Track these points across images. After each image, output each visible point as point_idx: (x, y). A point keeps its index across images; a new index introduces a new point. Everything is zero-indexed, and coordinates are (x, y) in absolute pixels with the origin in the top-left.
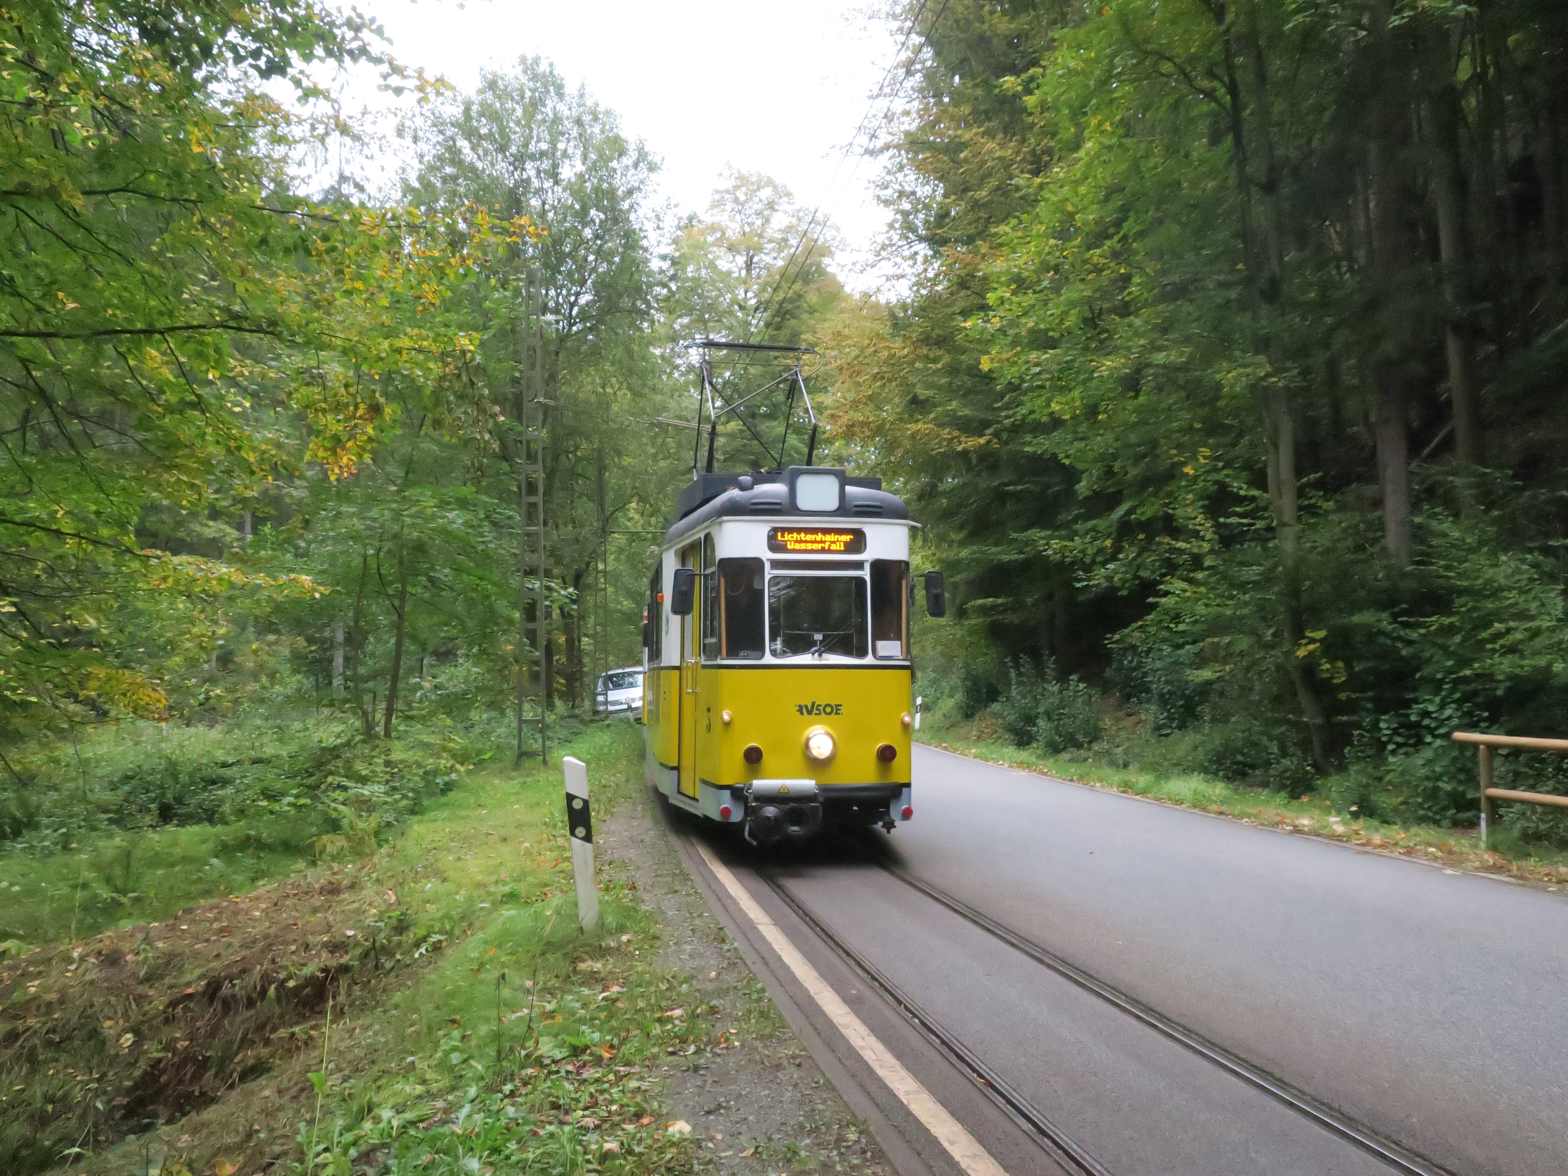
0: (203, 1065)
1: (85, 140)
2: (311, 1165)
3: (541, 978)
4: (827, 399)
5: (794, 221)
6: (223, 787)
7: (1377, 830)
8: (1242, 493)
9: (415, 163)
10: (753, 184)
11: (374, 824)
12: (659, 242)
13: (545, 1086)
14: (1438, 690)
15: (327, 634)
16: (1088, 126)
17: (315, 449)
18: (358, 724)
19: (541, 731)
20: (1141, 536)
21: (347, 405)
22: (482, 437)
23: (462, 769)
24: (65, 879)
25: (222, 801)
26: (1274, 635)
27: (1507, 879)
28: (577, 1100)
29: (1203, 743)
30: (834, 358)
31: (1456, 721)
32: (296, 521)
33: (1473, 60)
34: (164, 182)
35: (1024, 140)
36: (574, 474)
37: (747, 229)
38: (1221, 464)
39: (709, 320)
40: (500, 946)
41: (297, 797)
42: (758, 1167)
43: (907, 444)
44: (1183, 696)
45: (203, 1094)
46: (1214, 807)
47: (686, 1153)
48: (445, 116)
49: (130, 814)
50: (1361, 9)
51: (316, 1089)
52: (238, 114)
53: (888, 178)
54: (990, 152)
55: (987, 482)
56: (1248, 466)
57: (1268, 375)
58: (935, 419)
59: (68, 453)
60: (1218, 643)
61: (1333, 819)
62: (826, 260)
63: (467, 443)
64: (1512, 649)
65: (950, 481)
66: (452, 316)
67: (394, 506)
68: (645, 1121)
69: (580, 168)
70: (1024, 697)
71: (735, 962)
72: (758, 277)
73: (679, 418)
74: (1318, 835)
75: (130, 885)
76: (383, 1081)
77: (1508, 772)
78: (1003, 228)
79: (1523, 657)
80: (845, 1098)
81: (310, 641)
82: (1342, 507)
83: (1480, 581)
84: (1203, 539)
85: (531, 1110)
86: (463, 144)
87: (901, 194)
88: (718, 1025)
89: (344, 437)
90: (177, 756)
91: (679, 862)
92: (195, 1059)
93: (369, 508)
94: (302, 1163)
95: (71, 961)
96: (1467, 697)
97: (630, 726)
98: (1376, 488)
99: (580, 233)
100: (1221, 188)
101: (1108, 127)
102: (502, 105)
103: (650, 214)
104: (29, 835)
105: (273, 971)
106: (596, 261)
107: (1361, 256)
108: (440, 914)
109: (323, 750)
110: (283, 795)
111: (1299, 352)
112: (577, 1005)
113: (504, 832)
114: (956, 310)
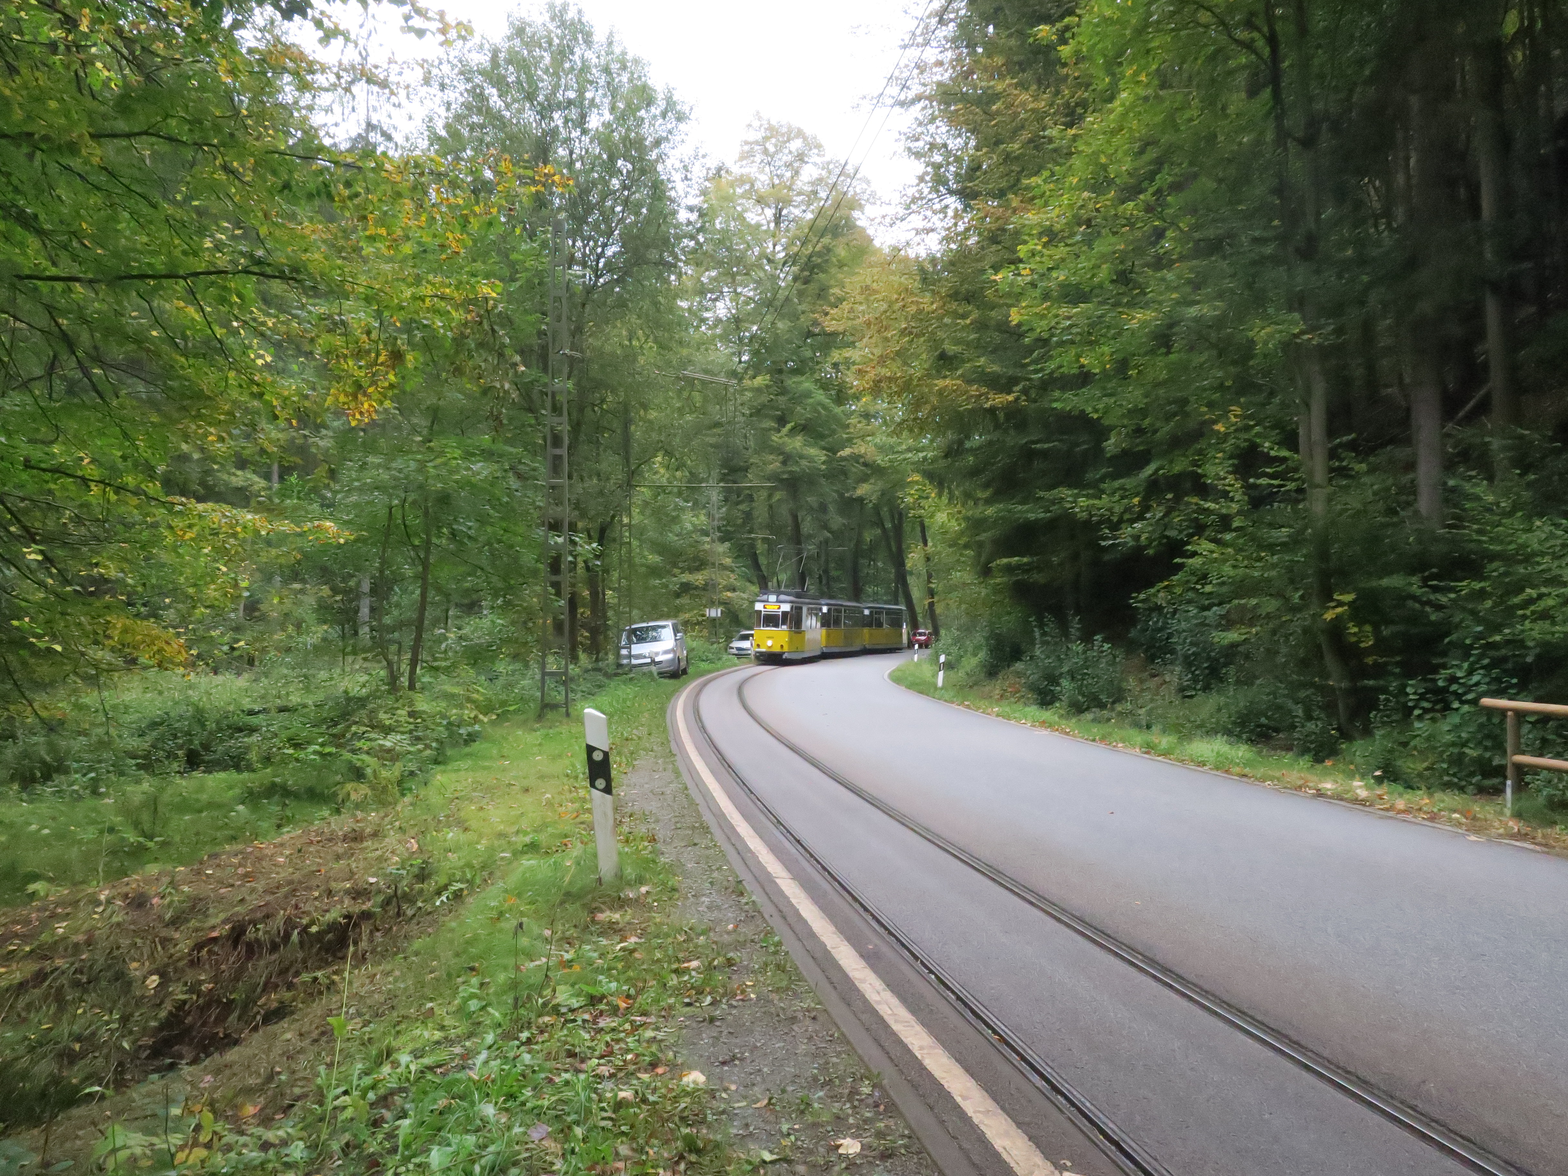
0: (227, 1008)
1: (106, 83)
2: (330, 1108)
3: (559, 927)
4: (854, 354)
5: (824, 173)
6: (249, 735)
7: (1401, 795)
8: (1273, 453)
9: (442, 111)
10: (783, 135)
11: (397, 773)
12: (687, 194)
13: (560, 1034)
14: (1466, 656)
15: (352, 583)
16: (1123, 76)
17: (336, 395)
18: (382, 674)
19: (564, 683)
20: (1169, 496)
21: (368, 352)
22: (502, 387)
23: (486, 720)
24: (93, 822)
25: (248, 748)
26: (1302, 597)
27: (1532, 847)
28: (593, 1049)
29: (1227, 705)
30: (865, 312)
31: (1483, 688)
32: (321, 471)
33: (1521, 12)
34: (186, 128)
35: (1057, 93)
36: (599, 427)
37: (777, 181)
38: (1252, 423)
39: (738, 273)
40: (519, 895)
41: (323, 745)
42: (772, 1118)
43: (934, 400)
44: (1208, 659)
45: (227, 1036)
46: (1236, 770)
47: (699, 1103)
48: (473, 64)
49: (157, 760)
51: (336, 1033)
52: (264, 60)
53: (919, 130)
54: (1023, 104)
55: (1014, 440)
56: (1278, 425)
57: (1303, 333)
58: (962, 376)
59: (93, 401)
60: (1245, 605)
61: (1357, 783)
62: (856, 214)
63: (486, 392)
64: (1545, 615)
65: (977, 439)
66: (479, 266)
67: (419, 457)
68: (660, 1070)
69: (608, 117)
70: (1048, 657)
71: (753, 914)
72: (787, 230)
73: (706, 372)
74: (1342, 799)
75: (158, 829)
76: (403, 1026)
77: (1535, 739)
78: (1034, 180)
79: (1554, 623)
80: (860, 1051)
81: (335, 591)
82: (1372, 471)
83: (1513, 546)
84: (1232, 499)
85: (548, 1057)
86: (492, 92)
87: (933, 146)
88: (734, 977)
89: (365, 383)
90: (204, 703)
91: (699, 815)
92: (219, 1002)
93: (393, 460)
94: (321, 1105)
95: (99, 904)
96: (1496, 663)
97: (653, 680)
98: (1409, 450)
99: (606, 183)
100: (1258, 142)
101: (1143, 78)
102: (530, 52)
103: (678, 165)
104: (58, 779)
105: (296, 916)
106: (623, 211)
107: (1400, 213)
108: (462, 863)
109: (349, 699)
110: (309, 743)
111: (1337, 310)
112: (596, 955)
113: (526, 783)
114: (986, 264)
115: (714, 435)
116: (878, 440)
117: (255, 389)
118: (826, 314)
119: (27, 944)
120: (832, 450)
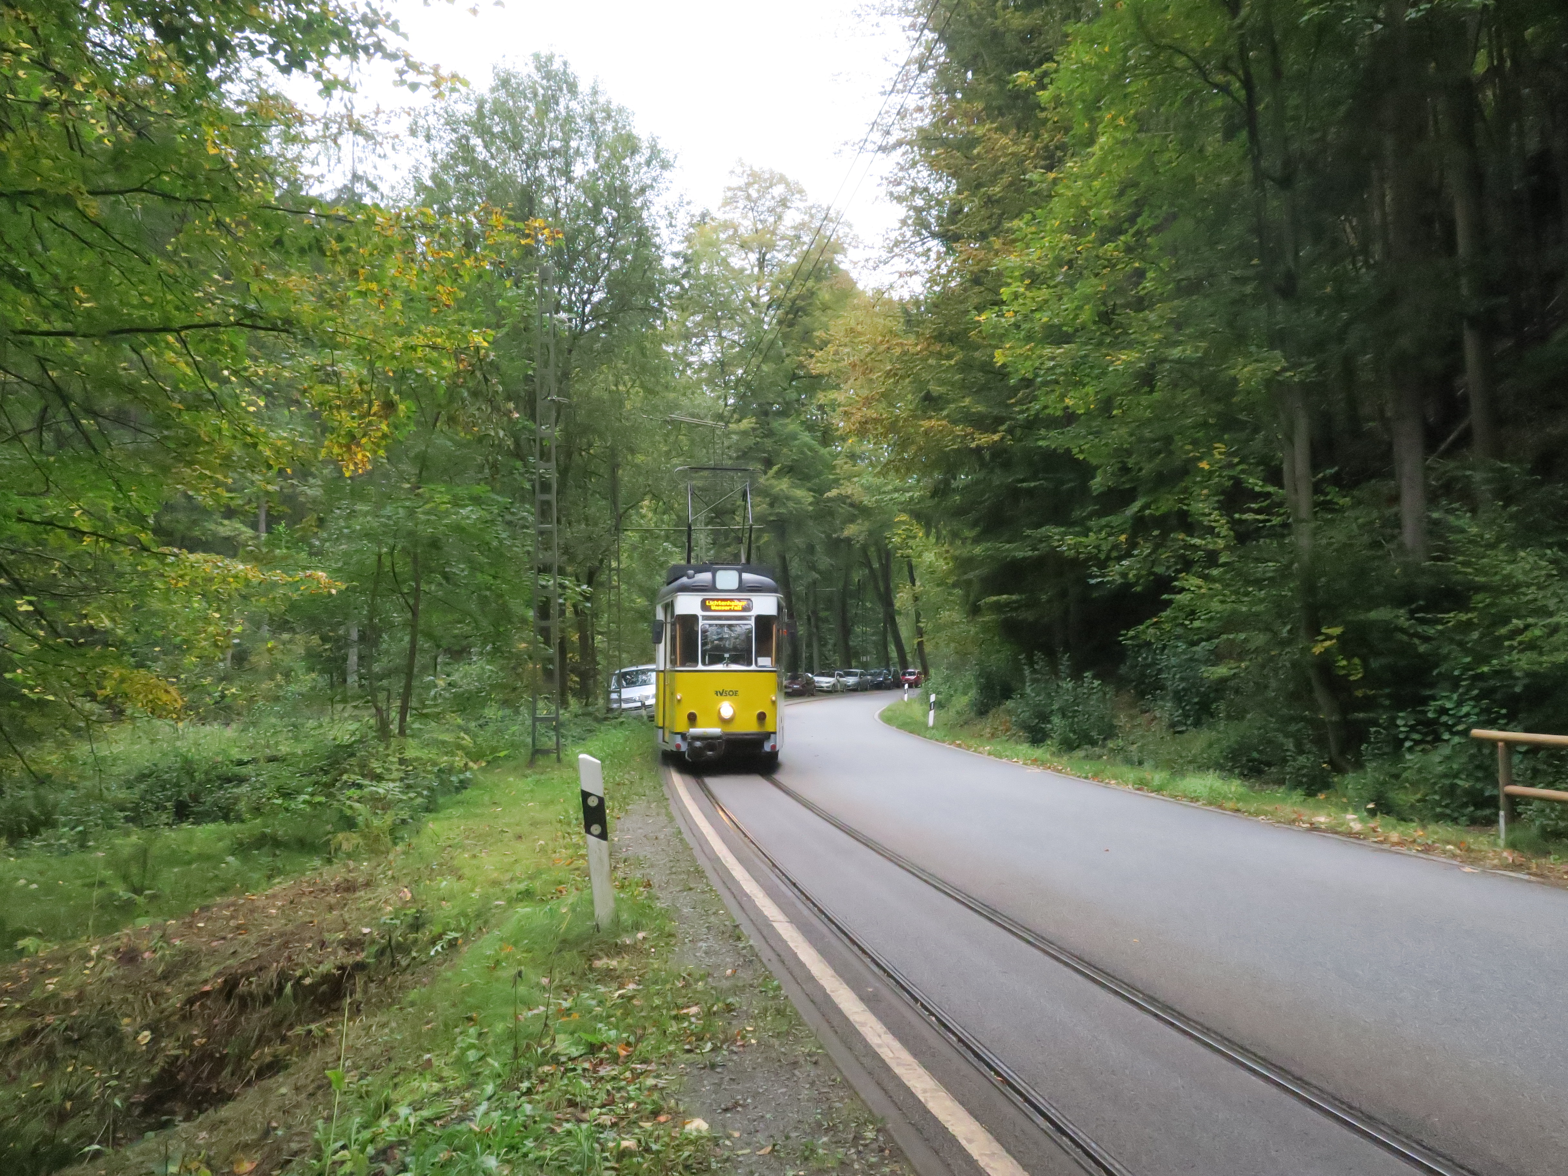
0: (220, 1063)
1: (99, 139)
2: (329, 1162)
3: (557, 975)
4: (839, 396)
5: (807, 218)
6: (238, 786)
7: (1394, 828)
8: (1257, 489)
9: (428, 162)
10: (765, 181)
11: (389, 822)
12: (671, 240)
13: (561, 1084)
14: (1455, 686)
15: (341, 632)
16: (1102, 121)
17: (330, 447)
18: (372, 721)
19: (555, 729)
20: (1156, 533)
21: (361, 402)
22: (497, 434)
23: (475, 767)
24: (82, 877)
25: (237, 799)
26: (1290, 632)
27: (1527, 877)
28: (594, 1098)
29: (1218, 740)
30: (849, 356)
31: (1474, 718)
32: (310, 519)
33: (1490, 53)
34: (180, 182)
35: (1037, 136)
36: (587, 472)
37: (760, 226)
38: (1236, 460)
39: (722, 318)
40: (515, 944)
41: (312, 794)
42: (776, 1165)
43: (921, 441)
44: (1198, 693)
45: (220, 1091)
46: (1230, 805)
47: (703, 1151)
48: (458, 114)
49: (146, 812)
51: (334, 1086)
52: (252, 113)
53: (901, 174)
54: (1004, 147)
55: (999, 479)
56: (1262, 461)
57: (1284, 370)
58: (948, 416)
59: (86, 453)
60: (1233, 640)
61: (1350, 816)
62: (839, 257)
63: (480, 440)
64: (1532, 646)
65: (964, 478)
66: (466, 314)
67: (408, 503)
68: (662, 1118)
69: (592, 165)
70: (1038, 695)
71: (751, 959)
72: (771, 274)
73: (693, 415)
74: (1336, 833)
75: (147, 882)
76: (401, 1078)
77: (1526, 770)
78: (1016, 223)
79: (1541, 654)
80: (863, 1096)
81: (324, 639)
82: (1356, 504)
83: (1497, 578)
84: (1218, 535)
85: (549, 1107)
86: (476, 142)
87: (914, 190)
88: (734, 1022)
89: (358, 433)
90: (193, 754)
91: (694, 860)
92: (211, 1056)
93: (382, 507)
94: (319, 1161)
95: (90, 959)
96: (1485, 694)
97: (643, 723)
98: (1391, 483)
99: (592, 231)
100: (1236, 183)
101: (1121, 122)
102: (515, 103)
103: (663, 212)
104: (45, 833)
105: (289, 968)
106: (609, 258)
107: (1377, 251)
108: (455, 911)
109: (338, 747)
110: (298, 792)
111: (1315, 347)
112: (594, 1002)
113: (518, 829)
114: (969, 305)
115: (701, 478)
116: (864, 481)
117: (249, 440)
118: (811, 356)
119: (17, 1001)
120: (819, 491)
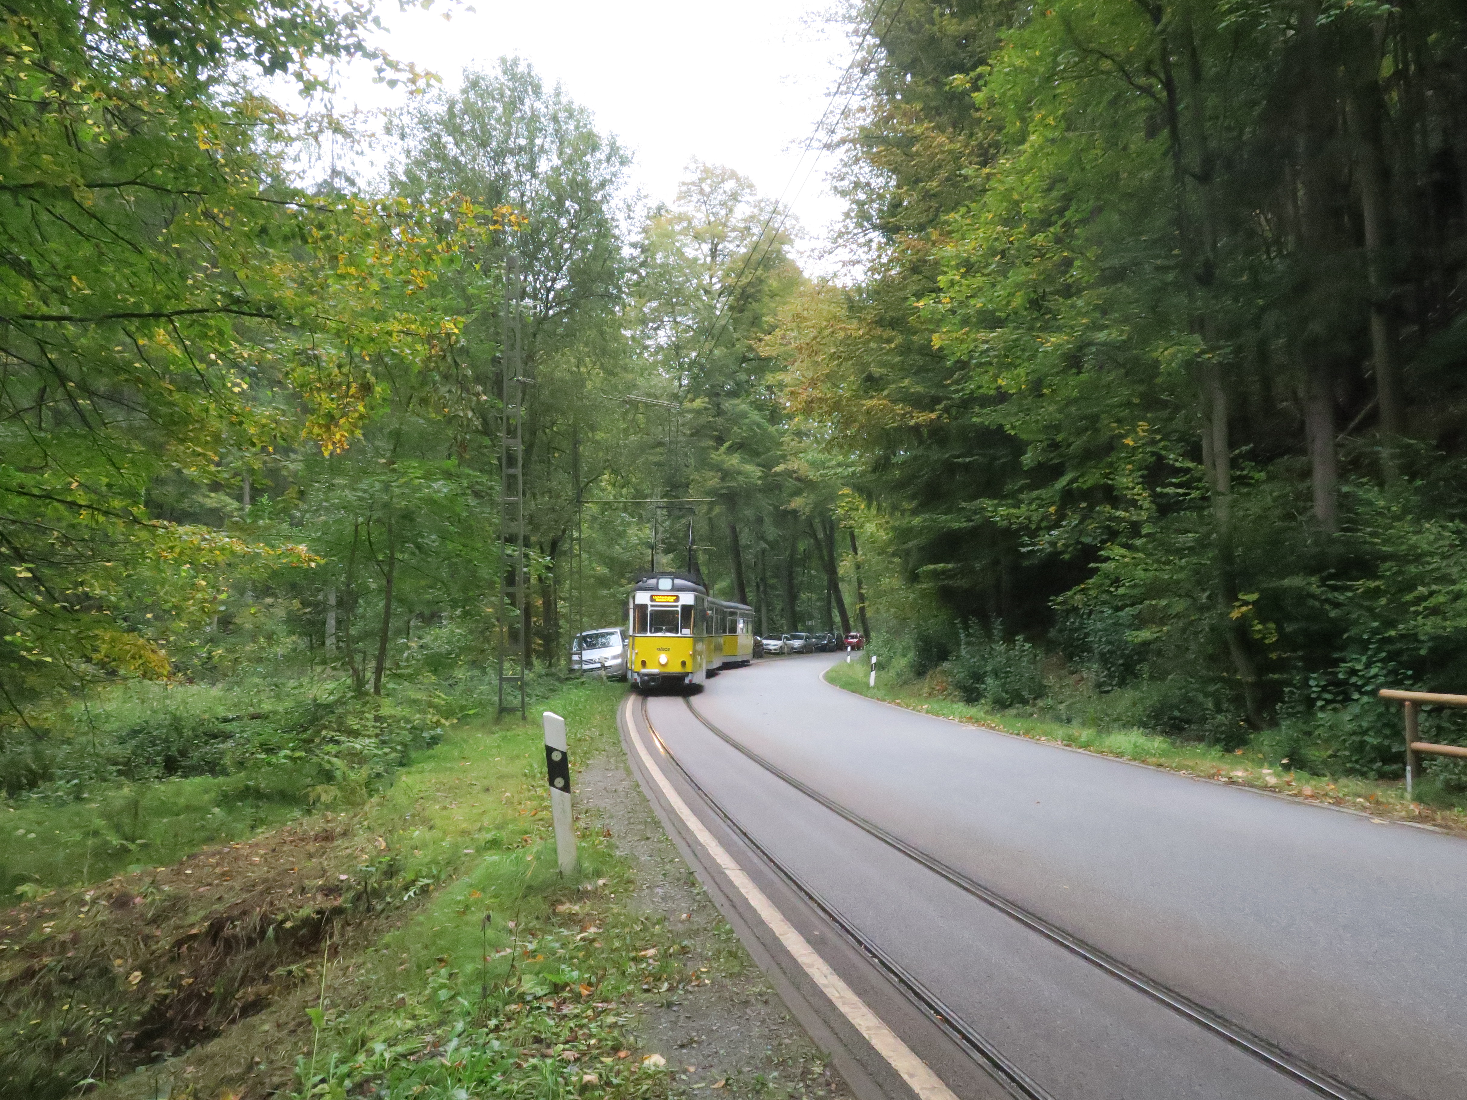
0: (207, 1001)
1: (96, 137)
2: (309, 1095)
3: (522, 920)
4: (786, 378)
5: (756, 211)
6: (223, 742)
7: (1307, 782)
8: (1178, 465)
9: (403, 158)
10: (717, 176)
11: (365, 776)
12: (630, 231)
13: (526, 1021)
14: (1365, 650)
15: (320, 597)
16: (1032, 120)
17: (311, 426)
18: (349, 681)
19: (521, 688)
20: (1084, 505)
21: (340, 384)
22: (466, 415)
23: (447, 723)
24: (77, 827)
25: (222, 754)
26: (1209, 597)
27: (1432, 828)
28: (558, 1035)
29: (1142, 699)
30: (796, 338)
31: (1382, 679)
32: (291, 492)
33: (1395, 57)
34: (172, 175)
35: (971, 135)
36: (550, 448)
37: (712, 219)
38: (1158, 437)
39: (677, 304)
40: (484, 890)
41: (293, 750)
42: (730, 1098)
43: (863, 419)
44: (1122, 656)
45: (206, 1029)
46: (1153, 760)
47: (660, 1084)
48: (431, 114)
49: (137, 766)
50: (1289, 9)
51: (314, 1023)
52: (239, 113)
53: (844, 170)
54: (941, 145)
55: (936, 455)
56: (1183, 439)
57: (1203, 352)
58: (888, 395)
59: (82, 430)
60: (1156, 606)
61: (1266, 771)
62: (786, 248)
63: (450, 420)
64: (1435, 611)
65: (903, 454)
66: (439, 301)
67: (383, 478)
68: (622, 1054)
69: (556, 161)
70: (973, 656)
71: (704, 904)
72: (723, 263)
73: (649, 395)
74: (1255, 787)
75: (138, 832)
76: (376, 1016)
77: (1431, 727)
78: (952, 216)
79: (1445, 619)
80: (811, 1033)
81: (305, 604)
82: (1271, 478)
83: (1404, 547)
84: (1141, 508)
85: (516, 1043)
86: (448, 140)
87: (857, 185)
88: (689, 964)
89: (336, 414)
90: (181, 712)
91: (651, 812)
92: (199, 995)
93: (359, 480)
94: (300, 1093)
95: (83, 903)
96: (1392, 656)
97: (603, 684)
98: (1303, 459)
99: (556, 223)
100: (1158, 178)
101: (1051, 121)
102: (484, 103)
103: (621, 205)
104: (42, 785)
105: (271, 913)
106: (571, 249)
107: (1290, 241)
108: (428, 860)
109: (318, 706)
110: (280, 748)
111: (1232, 331)
112: (557, 945)
113: (486, 783)
114: (908, 293)
115: (658, 454)
116: (809, 457)
117: (234, 419)
118: (760, 340)
119: (16, 943)
120: (767, 466)
